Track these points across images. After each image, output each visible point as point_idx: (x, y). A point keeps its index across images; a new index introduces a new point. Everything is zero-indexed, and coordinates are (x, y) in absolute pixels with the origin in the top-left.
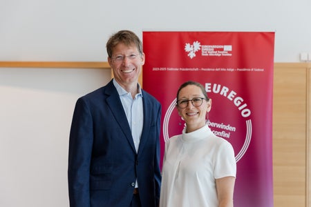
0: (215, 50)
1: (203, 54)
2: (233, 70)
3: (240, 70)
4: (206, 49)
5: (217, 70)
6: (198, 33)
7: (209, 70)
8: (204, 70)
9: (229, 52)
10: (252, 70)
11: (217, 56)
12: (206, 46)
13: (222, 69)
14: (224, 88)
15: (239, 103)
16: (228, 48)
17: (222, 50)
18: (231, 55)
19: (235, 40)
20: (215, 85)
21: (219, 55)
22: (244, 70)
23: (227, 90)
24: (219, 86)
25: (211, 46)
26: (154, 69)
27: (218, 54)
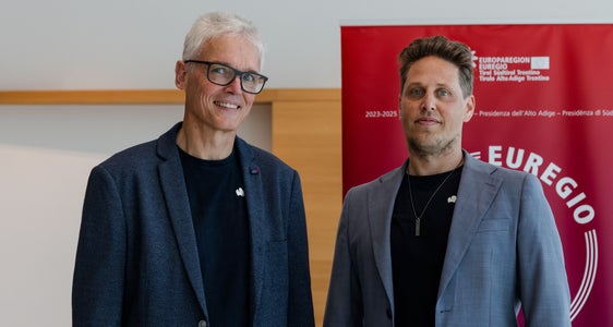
0: (511, 67)
1: (482, 79)
2: (552, 114)
3: (569, 113)
4: (489, 67)
5: (515, 114)
6: (469, 28)
7: (497, 114)
8: (486, 114)
9: (543, 72)
10: (598, 113)
11: (516, 82)
12: (489, 59)
13: (526, 113)
14: (533, 156)
15: (568, 191)
16: (541, 63)
17: (527, 67)
18: (547, 78)
19: (556, 43)
20: (511, 150)
21: (521, 79)
22: (580, 113)
23: (540, 161)
24: (521, 152)
25: (502, 60)
26: (370, 114)
27: (517, 77)
